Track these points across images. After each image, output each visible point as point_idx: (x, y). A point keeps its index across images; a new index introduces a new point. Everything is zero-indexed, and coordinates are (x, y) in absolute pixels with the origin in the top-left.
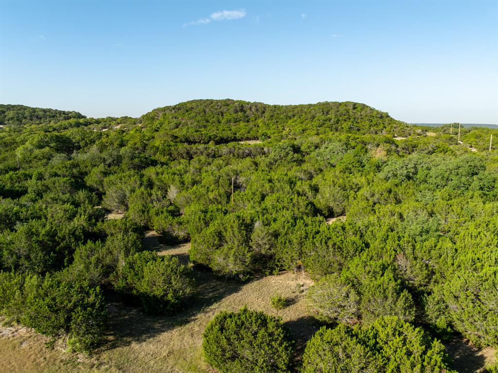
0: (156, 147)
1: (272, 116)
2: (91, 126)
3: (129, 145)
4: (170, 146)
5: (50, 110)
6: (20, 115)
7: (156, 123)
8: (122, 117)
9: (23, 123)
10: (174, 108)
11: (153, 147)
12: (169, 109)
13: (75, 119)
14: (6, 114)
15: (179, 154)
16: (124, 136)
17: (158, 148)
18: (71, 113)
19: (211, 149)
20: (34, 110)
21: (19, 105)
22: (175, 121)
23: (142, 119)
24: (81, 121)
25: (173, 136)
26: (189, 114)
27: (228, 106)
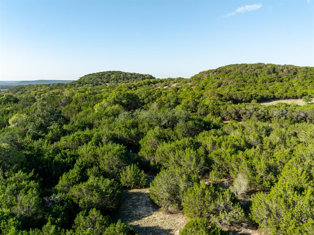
0: (206, 105)
1: (305, 77)
2: (157, 84)
3: (183, 103)
4: (219, 105)
5: (134, 74)
6: (118, 77)
7: (202, 82)
8: (178, 78)
9: (119, 82)
10: (216, 71)
11: (204, 105)
12: (212, 71)
13: (148, 79)
14: (111, 76)
15: (228, 113)
16: (179, 94)
17: (208, 107)
18: (146, 75)
19: (260, 111)
20: (126, 74)
21: (119, 71)
22: (218, 81)
23: (191, 80)
24: (152, 80)
25: (219, 94)
26: (229, 76)
27: (261, 68)
